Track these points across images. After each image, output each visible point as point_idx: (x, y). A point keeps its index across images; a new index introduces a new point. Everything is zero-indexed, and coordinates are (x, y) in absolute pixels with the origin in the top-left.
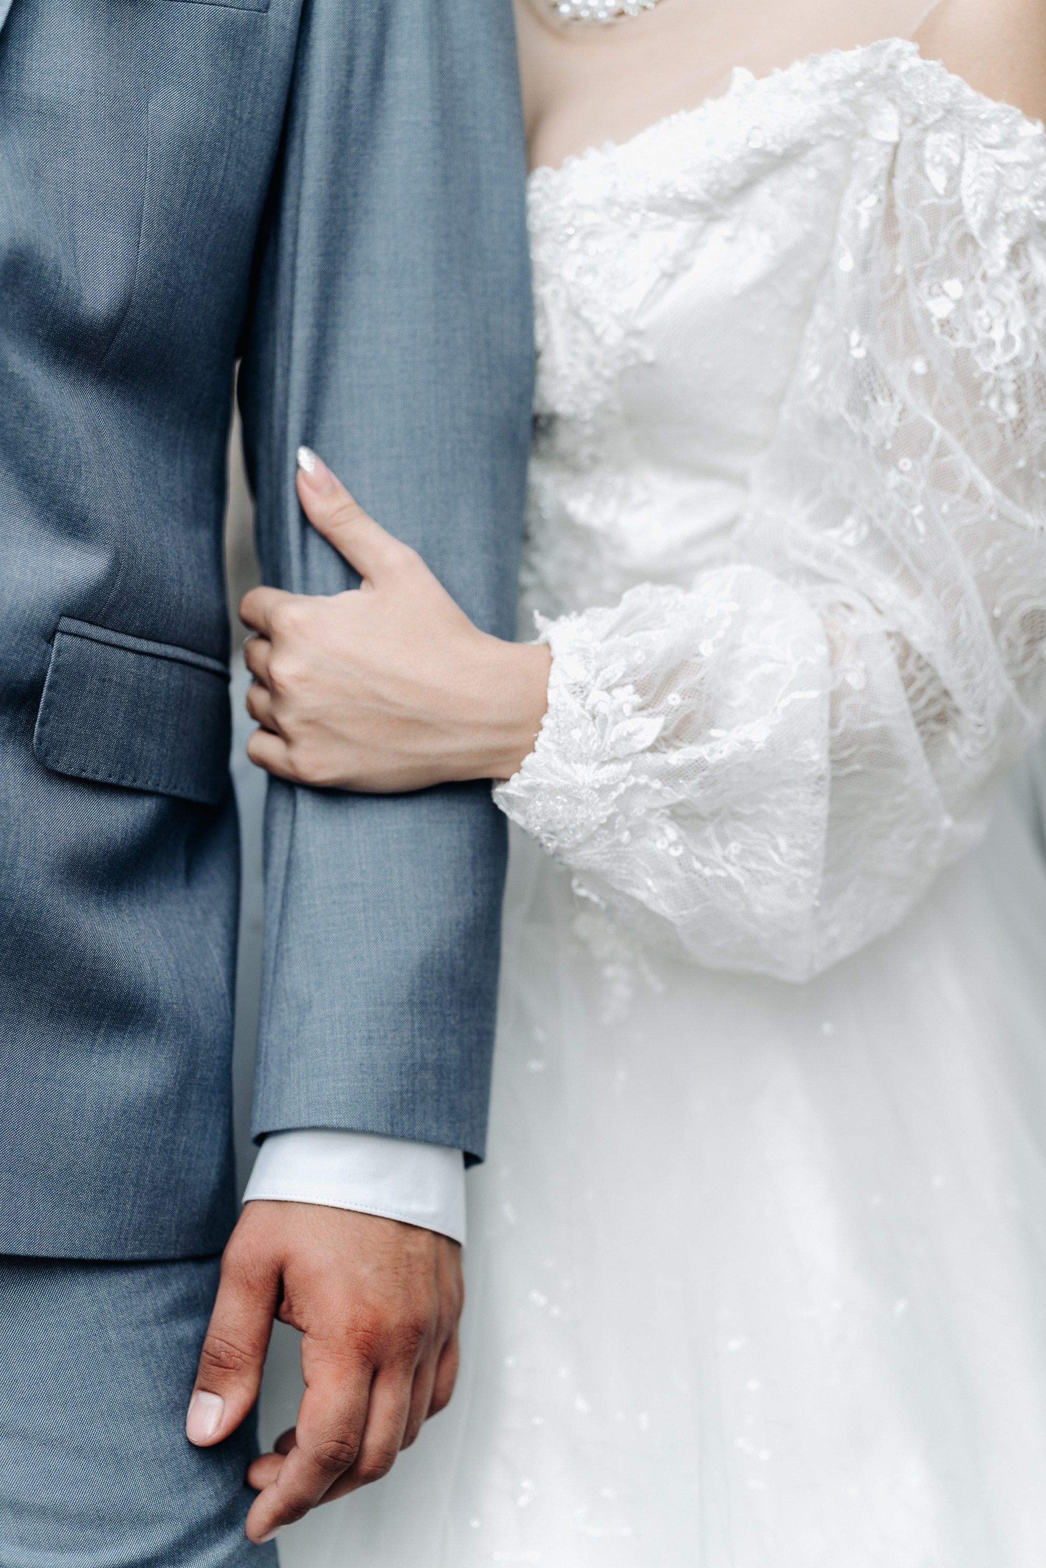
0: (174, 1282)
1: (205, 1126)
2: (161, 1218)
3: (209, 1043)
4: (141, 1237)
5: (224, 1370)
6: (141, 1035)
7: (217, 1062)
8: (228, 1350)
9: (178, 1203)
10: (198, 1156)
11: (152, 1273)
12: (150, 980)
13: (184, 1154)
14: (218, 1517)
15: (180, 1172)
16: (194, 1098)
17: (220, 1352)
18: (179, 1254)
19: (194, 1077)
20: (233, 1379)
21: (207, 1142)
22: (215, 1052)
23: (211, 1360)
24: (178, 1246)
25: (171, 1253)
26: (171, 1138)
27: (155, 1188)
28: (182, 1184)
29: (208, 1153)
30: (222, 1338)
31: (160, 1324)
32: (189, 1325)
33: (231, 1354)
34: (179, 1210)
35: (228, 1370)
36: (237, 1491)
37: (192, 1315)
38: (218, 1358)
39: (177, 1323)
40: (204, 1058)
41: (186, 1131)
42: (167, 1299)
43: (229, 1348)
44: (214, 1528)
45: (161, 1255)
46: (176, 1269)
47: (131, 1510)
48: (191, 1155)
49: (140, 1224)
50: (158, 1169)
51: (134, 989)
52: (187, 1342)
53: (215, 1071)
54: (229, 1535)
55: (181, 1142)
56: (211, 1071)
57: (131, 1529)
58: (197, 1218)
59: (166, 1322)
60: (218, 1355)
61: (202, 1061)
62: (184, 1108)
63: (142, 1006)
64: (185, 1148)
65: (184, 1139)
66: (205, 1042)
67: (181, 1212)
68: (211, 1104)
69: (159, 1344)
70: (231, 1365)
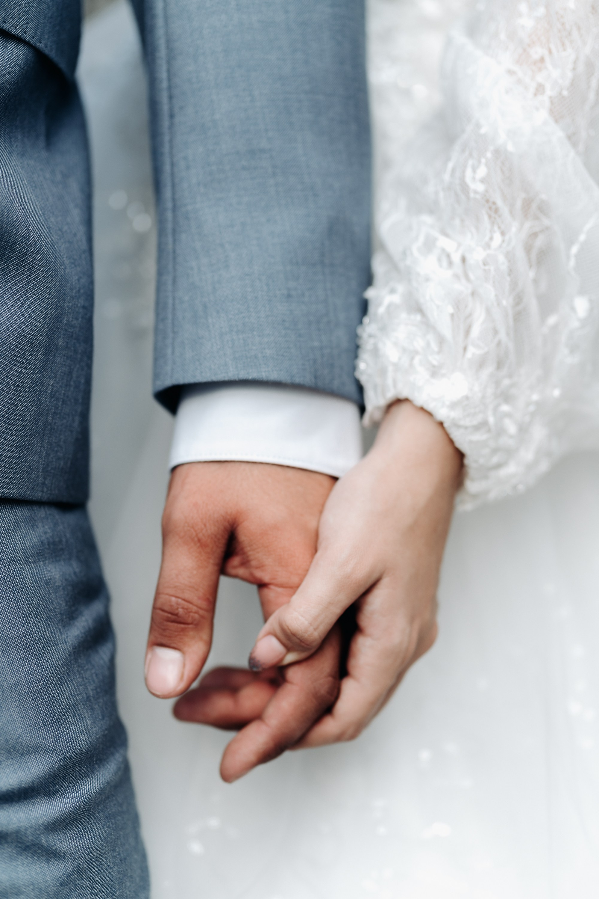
0: (40, 525)
1: (70, 373)
2: (30, 459)
3: (74, 291)
4: (11, 475)
5: (182, 626)
6: (13, 273)
7: (81, 310)
8: (186, 607)
9: (46, 445)
10: (64, 402)
11: (21, 513)
12: (21, 217)
13: (52, 397)
14: (89, 752)
15: (47, 414)
16: (61, 342)
17: (177, 609)
18: (45, 497)
19: (61, 322)
20: (191, 633)
21: (72, 389)
22: (80, 301)
23: (168, 618)
24: (45, 489)
25: (38, 495)
26: (40, 379)
27: (24, 427)
28: (49, 427)
29: (73, 401)
30: (178, 595)
31: (27, 563)
32: (55, 568)
33: (189, 610)
34: (46, 453)
35: (186, 626)
36: (106, 729)
37: (58, 559)
38: (176, 615)
39: (44, 564)
40: (71, 304)
41: (53, 375)
42: (35, 540)
43: (186, 604)
44: (84, 763)
45: (29, 496)
46: (42, 512)
47: (7, 741)
48: (57, 399)
49: (10, 461)
50: (28, 408)
51: (7, 224)
52: (55, 583)
53: (80, 319)
54: (98, 771)
55: (49, 385)
56: (77, 319)
57: (7, 758)
58: (62, 463)
59: (34, 562)
60: (176, 612)
61: (68, 306)
62: (52, 351)
63: (14, 243)
64: (52, 392)
65: (52, 382)
66: (71, 289)
67: (48, 455)
68: (76, 352)
69: (29, 582)
70: (190, 620)
